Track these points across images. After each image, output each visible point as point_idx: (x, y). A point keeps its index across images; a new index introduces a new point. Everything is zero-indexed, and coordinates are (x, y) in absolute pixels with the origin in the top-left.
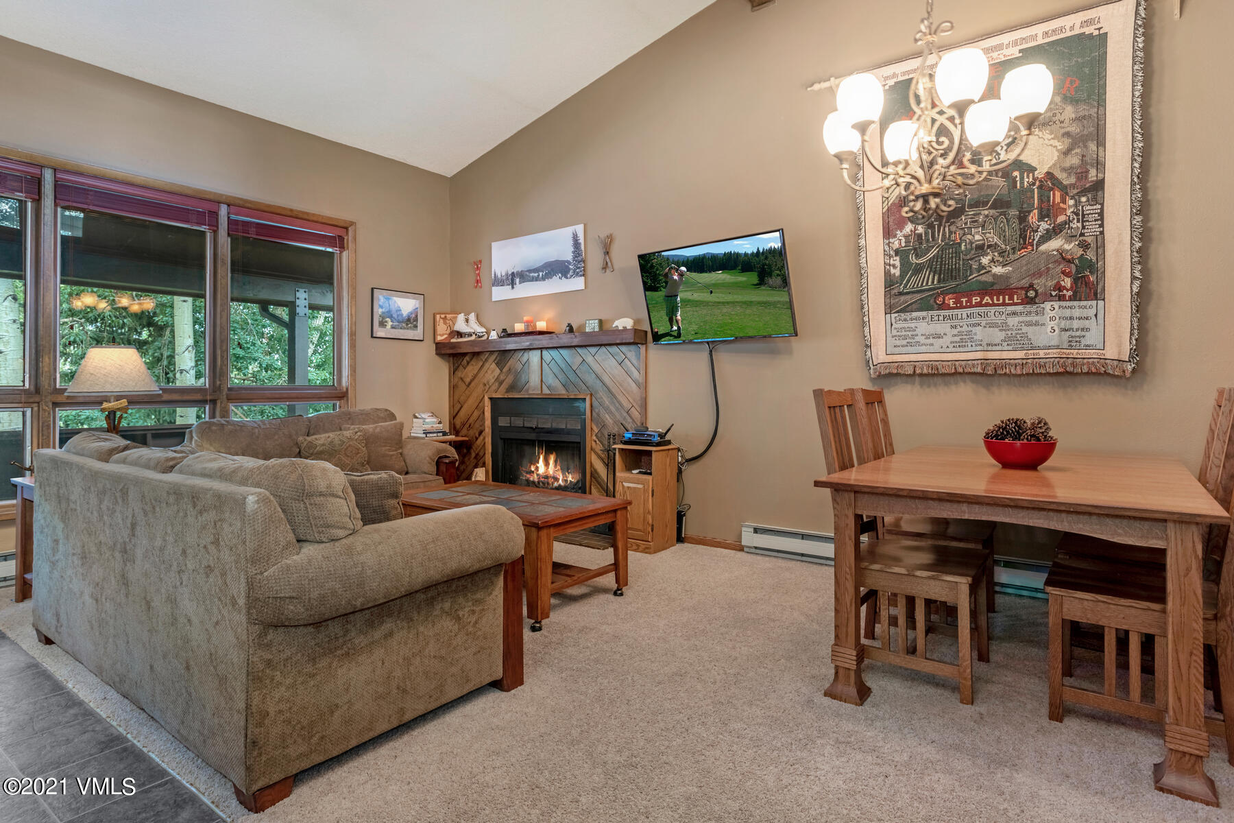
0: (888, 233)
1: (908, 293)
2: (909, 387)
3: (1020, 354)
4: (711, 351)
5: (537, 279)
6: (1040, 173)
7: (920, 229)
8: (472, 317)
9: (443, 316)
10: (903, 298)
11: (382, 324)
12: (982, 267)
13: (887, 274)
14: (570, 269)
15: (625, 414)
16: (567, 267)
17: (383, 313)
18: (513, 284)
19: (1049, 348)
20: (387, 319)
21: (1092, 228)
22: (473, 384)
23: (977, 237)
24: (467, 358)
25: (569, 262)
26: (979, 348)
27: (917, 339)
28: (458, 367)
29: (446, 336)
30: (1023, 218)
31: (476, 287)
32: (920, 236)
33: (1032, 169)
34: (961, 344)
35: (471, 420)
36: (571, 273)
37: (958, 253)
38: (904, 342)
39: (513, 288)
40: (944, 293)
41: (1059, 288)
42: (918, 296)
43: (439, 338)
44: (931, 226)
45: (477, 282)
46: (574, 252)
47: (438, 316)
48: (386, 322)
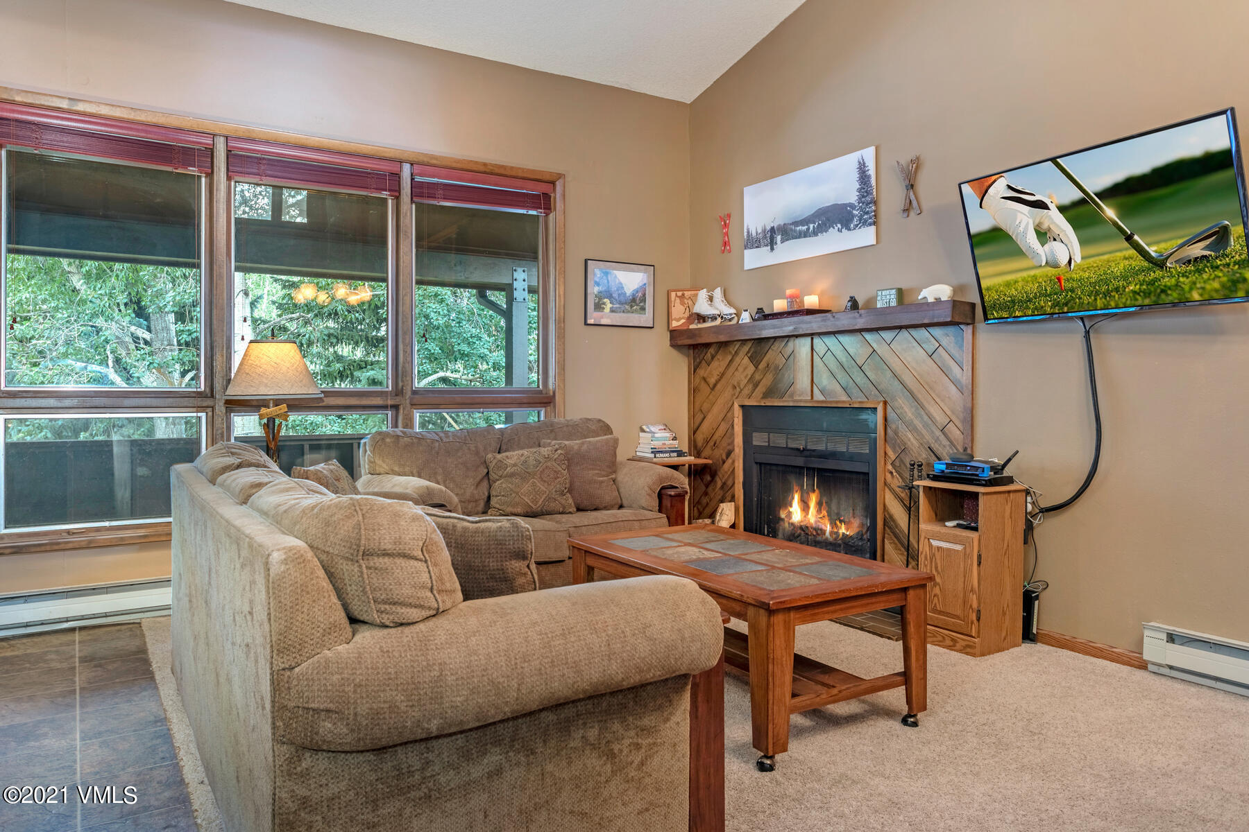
4: (1087, 333)
5: (805, 234)
8: (718, 293)
9: (680, 294)
11: (599, 307)
14: (853, 216)
15: (938, 433)
16: (850, 213)
17: (600, 292)
18: (772, 244)
20: (605, 300)
22: (719, 386)
24: (712, 350)
25: (852, 206)
28: (700, 362)
29: (683, 321)
31: (723, 251)
35: (715, 437)
36: (855, 221)
39: (772, 249)
43: (674, 324)
45: (725, 244)
46: (859, 190)
47: (673, 294)
48: (604, 304)
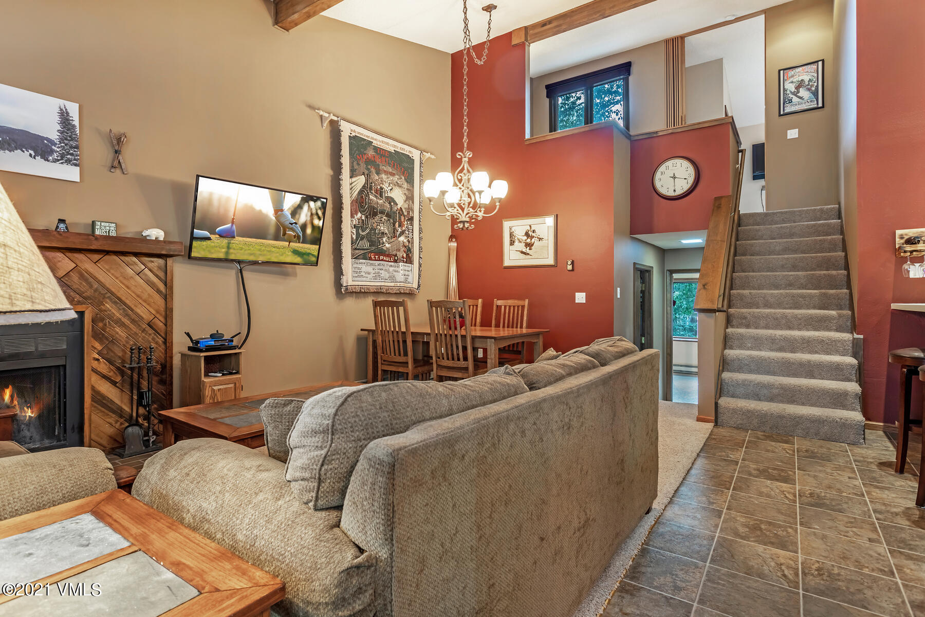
0: (352, 216)
1: (358, 249)
2: (351, 299)
3: (392, 284)
4: (241, 270)
6: (399, 207)
7: (363, 218)
10: (357, 251)
12: (383, 243)
13: (352, 238)
14: (53, 151)
15: (145, 326)
16: (48, 146)
19: (401, 282)
21: (410, 236)
23: (382, 228)
25: (51, 142)
26: (383, 280)
27: (362, 274)
30: (394, 225)
32: (363, 220)
33: (397, 205)
34: (375, 278)
36: (55, 156)
37: (375, 233)
38: (356, 275)
40: (371, 252)
41: (403, 257)
42: (362, 252)
44: (367, 217)
46: (61, 132)
